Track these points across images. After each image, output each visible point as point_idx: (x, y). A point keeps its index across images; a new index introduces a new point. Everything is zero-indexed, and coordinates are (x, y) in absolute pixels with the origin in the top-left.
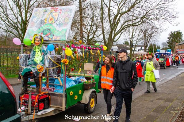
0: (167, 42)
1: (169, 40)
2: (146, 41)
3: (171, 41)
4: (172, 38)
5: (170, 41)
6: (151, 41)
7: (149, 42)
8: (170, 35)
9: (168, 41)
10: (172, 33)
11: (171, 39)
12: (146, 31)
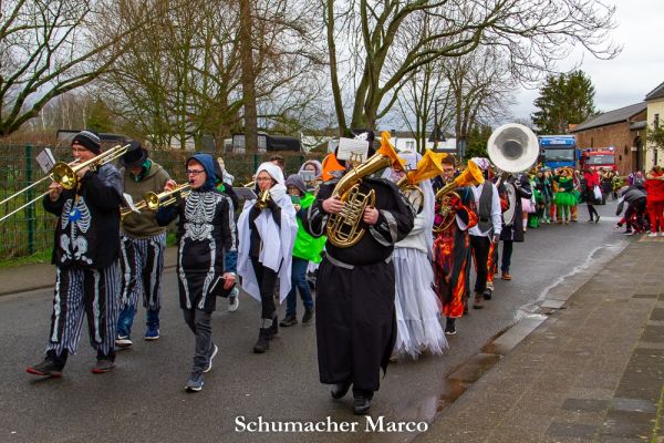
0: (535, 120)
1: (539, 110)
2: (463, 116)
3: (549, 115)
4: (552, 103)
5: (545, 114)
6: (482, 114)
7: (473, 117)
8: (546, 91)
9: (536, 114)
10: (551, 80)
11: (549, 106)
12: (461, 74)
